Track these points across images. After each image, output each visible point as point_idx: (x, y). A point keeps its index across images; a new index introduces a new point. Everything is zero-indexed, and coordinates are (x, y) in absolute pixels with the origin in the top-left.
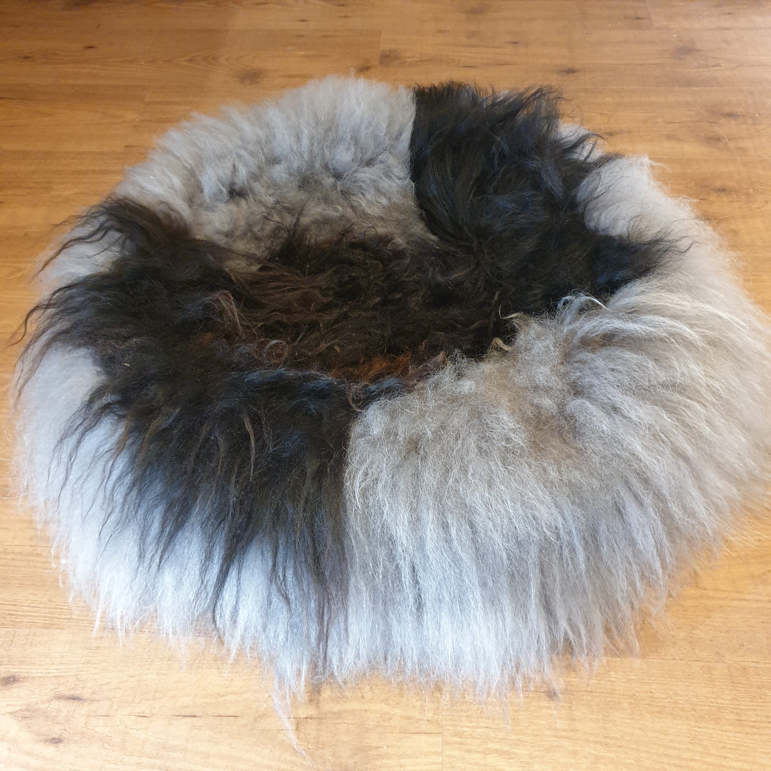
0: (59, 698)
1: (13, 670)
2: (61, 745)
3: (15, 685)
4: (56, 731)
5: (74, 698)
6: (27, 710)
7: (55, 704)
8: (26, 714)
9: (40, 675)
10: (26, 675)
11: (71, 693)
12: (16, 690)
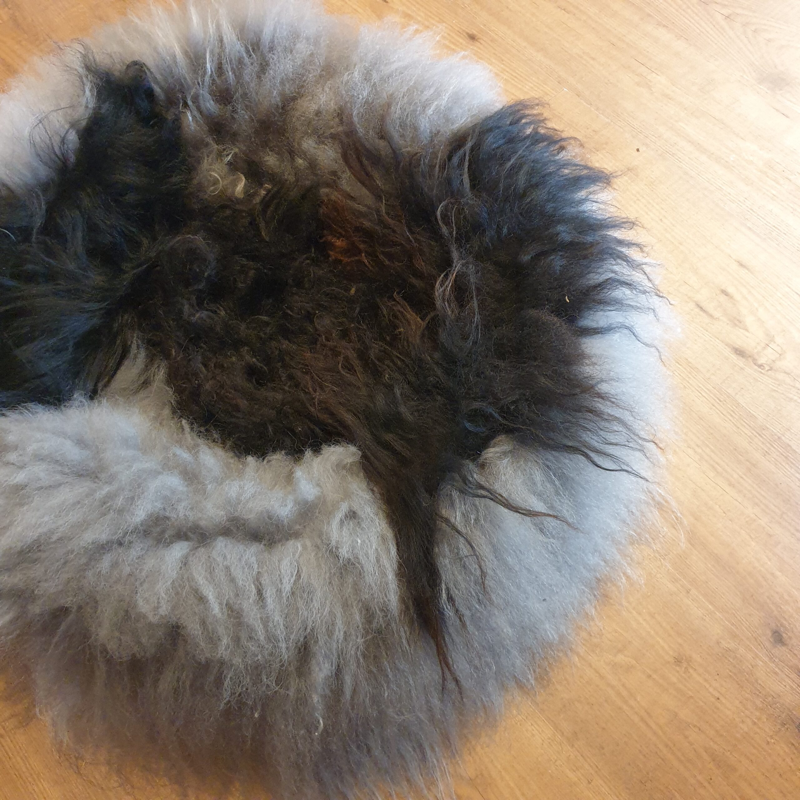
0: (711, 316)
1: (734, 357)
2: (723, 288)
3: (737, 347)
4: (723, 298)
5: (701, 308)
6: (736, 325)
7: (717, 314)
8: (737, 322)
9: (717, 340)
10: (727, 347)
11: (701, 313)
12: (739, 343)
